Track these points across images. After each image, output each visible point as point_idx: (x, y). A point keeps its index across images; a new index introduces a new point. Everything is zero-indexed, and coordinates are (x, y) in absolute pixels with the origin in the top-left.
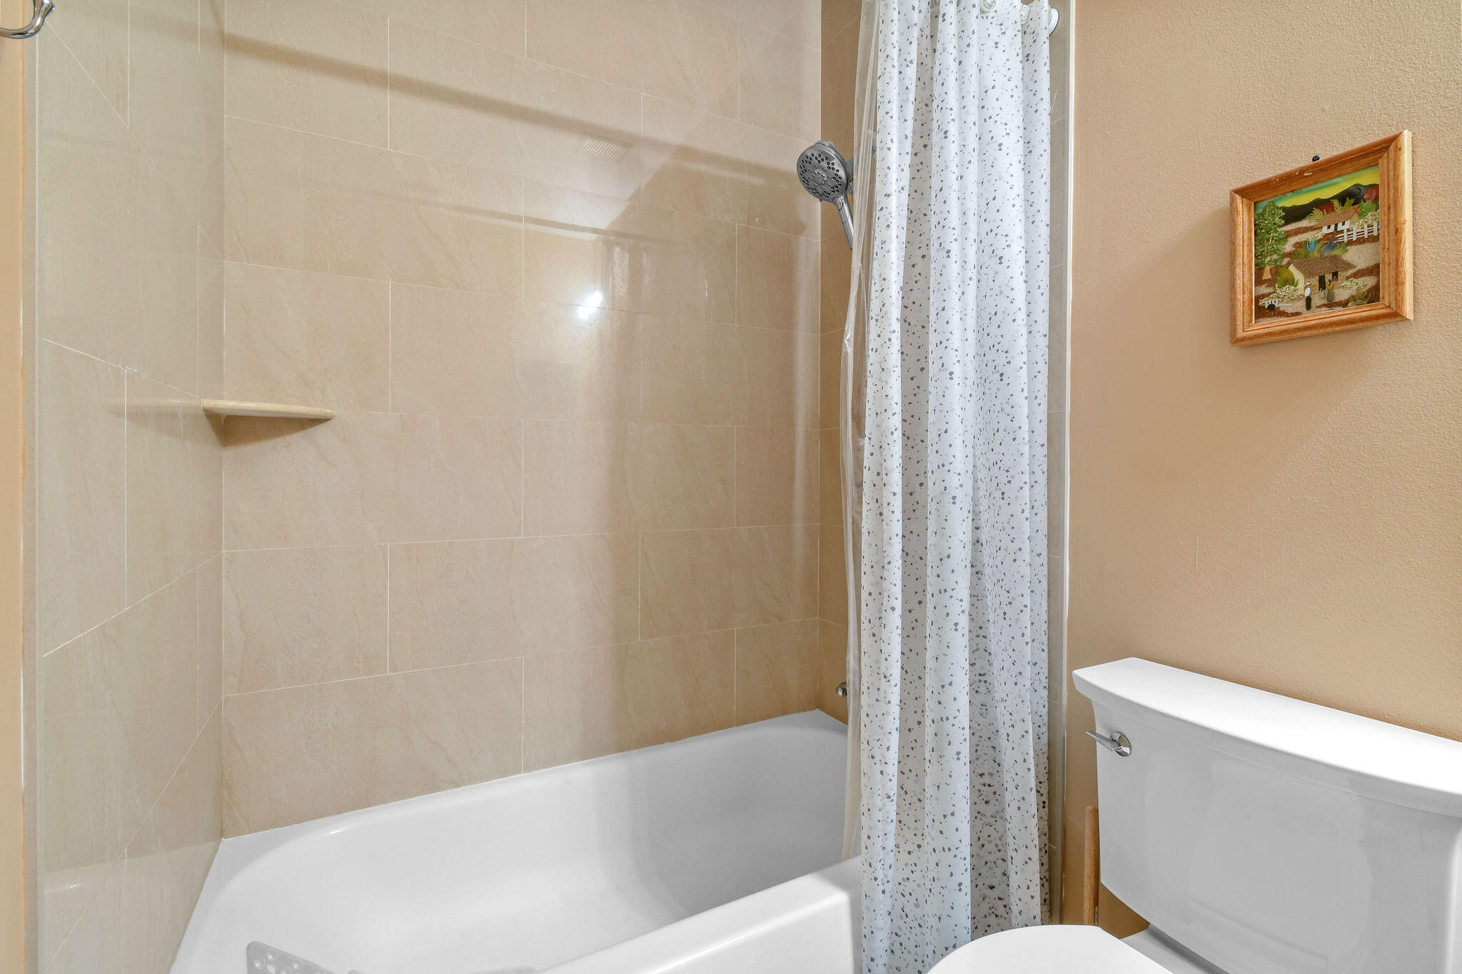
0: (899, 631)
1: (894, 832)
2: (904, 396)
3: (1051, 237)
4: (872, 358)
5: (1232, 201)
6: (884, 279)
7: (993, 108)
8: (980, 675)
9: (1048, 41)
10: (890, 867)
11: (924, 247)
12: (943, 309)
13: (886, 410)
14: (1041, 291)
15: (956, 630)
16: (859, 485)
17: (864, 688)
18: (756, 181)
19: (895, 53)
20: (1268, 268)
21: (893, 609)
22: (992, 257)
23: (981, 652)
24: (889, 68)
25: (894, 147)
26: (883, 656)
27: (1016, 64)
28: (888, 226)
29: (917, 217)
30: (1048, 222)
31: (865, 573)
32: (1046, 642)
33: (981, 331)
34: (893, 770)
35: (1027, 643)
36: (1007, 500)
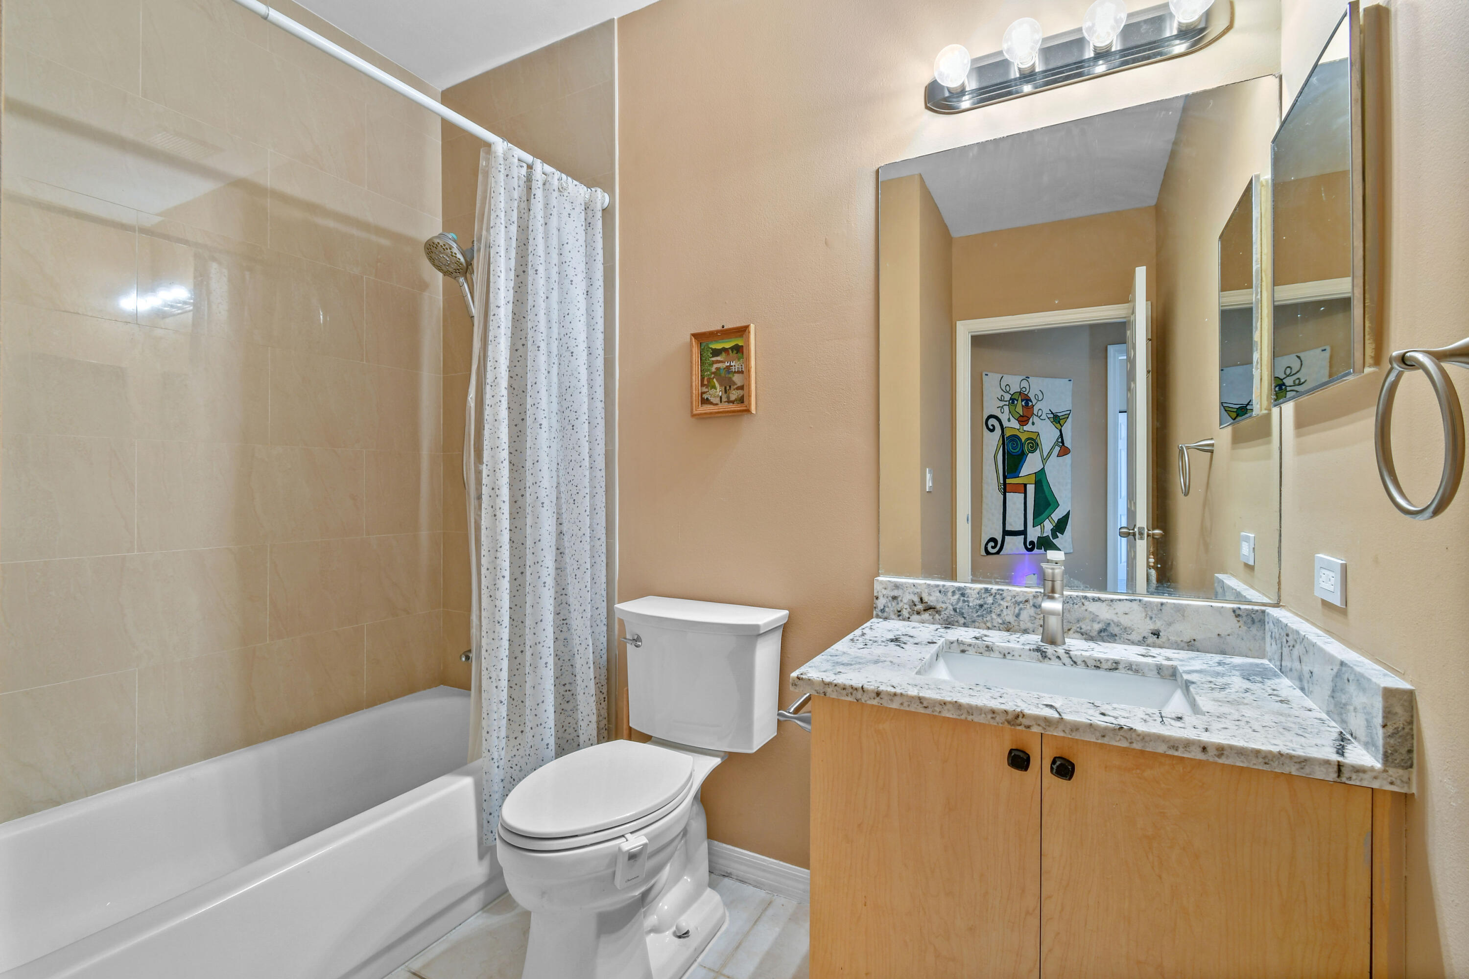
0: (508, 591)
1: (505, 725)
2: (510, 437)
3: (605, 339)
4: (488, 411)
5: (691, 339)
6: (496, 361)
7: (567, 257)
8: (563, 620)
9: (601, 219)
10: (503, 749)
11: (523, 339)
12: (536, 383)
13: (498, 447)
14: (599, 373)
15: (545, 586)
16: (479, 498)
17: (484, 634)
18: (385, 242)
19: (502, 215)
20: (706, 378)
21: (504, 577)
22: (566, 352)
23: (564, 605)
24: (498, 224)
25: (503, 276)
26: (497, 609)
27: (581, 230)
28: (499, 327)
29: (519, 318)
30: (603, 330)
31: (484, 556)
32: (605, 596)
33: (561, 396)
34: (504, 684)
35: (588, 591)
36: (576, 504)
